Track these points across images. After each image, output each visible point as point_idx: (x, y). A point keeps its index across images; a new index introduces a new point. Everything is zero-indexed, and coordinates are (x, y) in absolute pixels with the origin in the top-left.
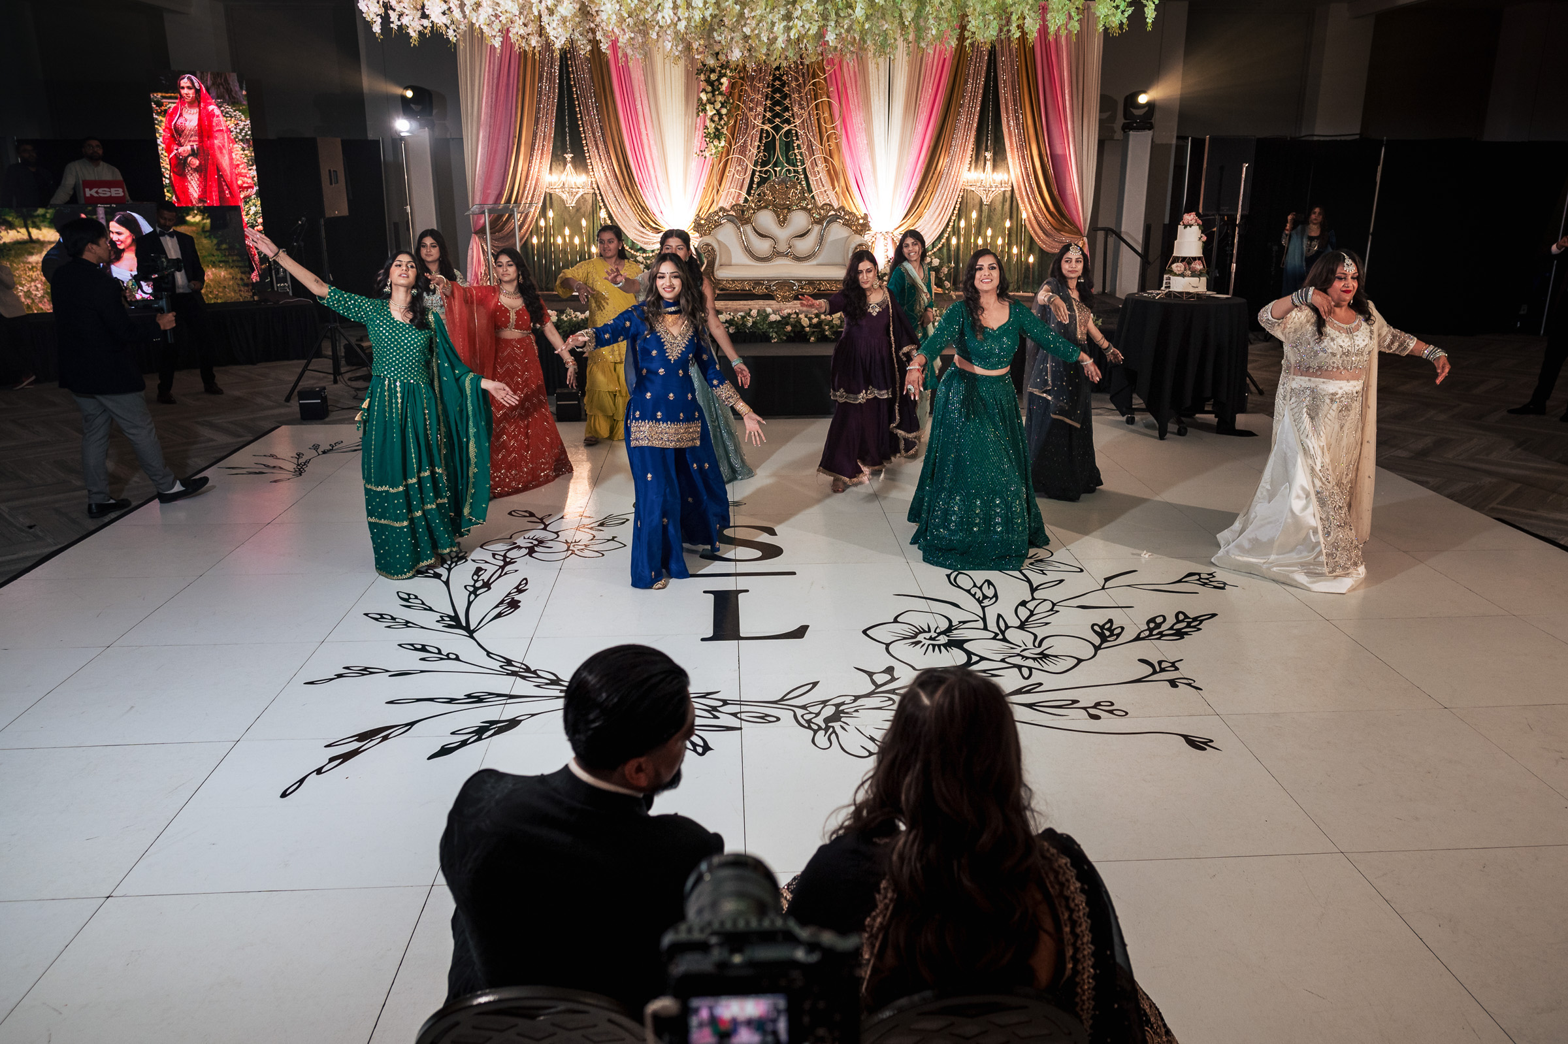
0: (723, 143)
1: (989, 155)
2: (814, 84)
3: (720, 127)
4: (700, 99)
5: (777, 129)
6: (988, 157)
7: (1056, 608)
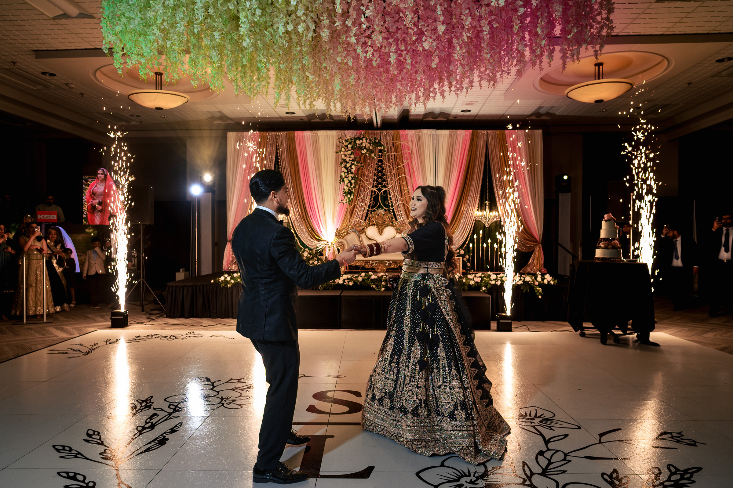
0: (352, 197)
1: (487, 203)
2: (398, 169)
3: (350, 189)
4: (341, 176)
5: (380, 190)
6: (487, 204)
7: (568, 458)
